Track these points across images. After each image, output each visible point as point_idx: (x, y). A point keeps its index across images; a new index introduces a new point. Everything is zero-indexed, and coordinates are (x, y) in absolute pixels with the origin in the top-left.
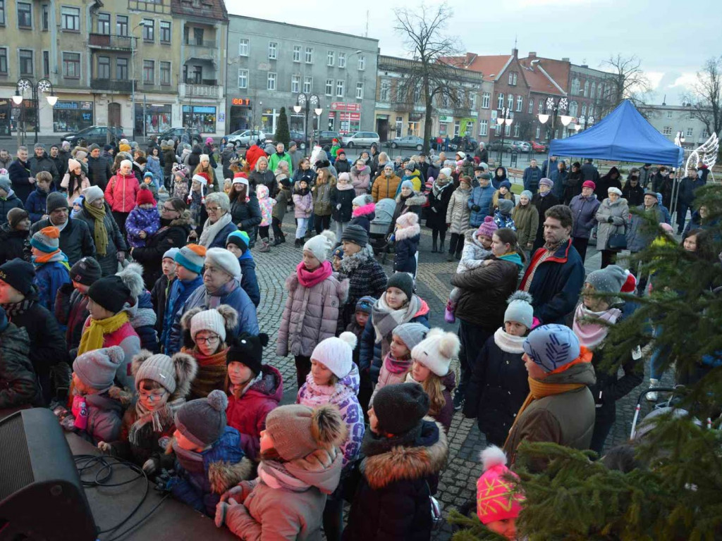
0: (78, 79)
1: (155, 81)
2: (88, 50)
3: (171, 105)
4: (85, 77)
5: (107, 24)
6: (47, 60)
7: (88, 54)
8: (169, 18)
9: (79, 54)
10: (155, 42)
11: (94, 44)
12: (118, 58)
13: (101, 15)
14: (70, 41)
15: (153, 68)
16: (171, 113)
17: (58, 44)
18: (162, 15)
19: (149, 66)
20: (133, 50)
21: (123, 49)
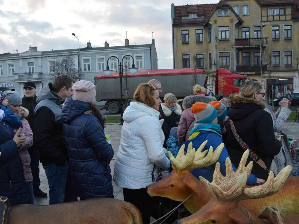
0: (228, 67)
1: (281, 63)
2: (234, 49)
3: (293, 79)
4: (233, 65)
5: (247, 33)
6: (210, 58)
7: (234, 52)
8: (291, 22)
9: (229, 52)
10: (280, 39)
11: (239, 45)
12: (255, 52)
13: (243, 28)
14: (224, 45)
15: (279, 56)
16: (293, 84)
17: (216, 48)
18: (285, 22)
19: (277, 55)
20: (264, 46)
21: (257, 46)
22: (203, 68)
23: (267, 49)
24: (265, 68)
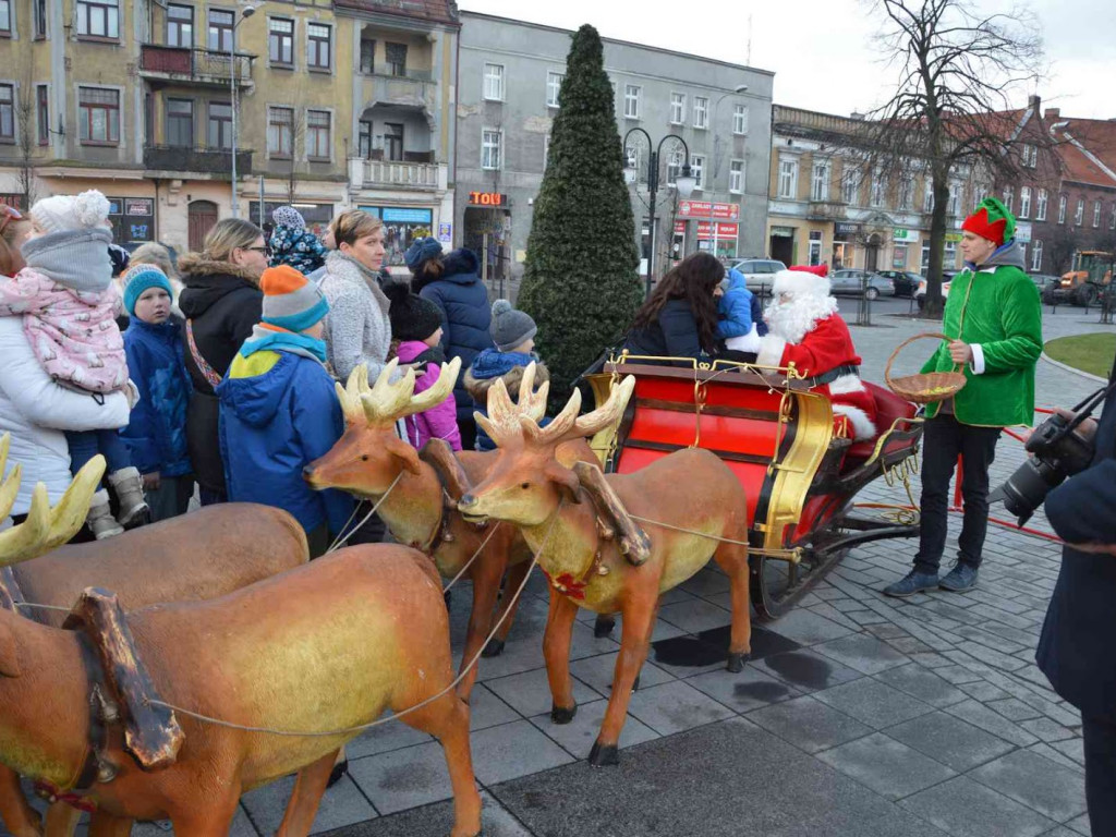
0: (115, 147)
1: (296, 151)
2: (139, 81)
3: (332, 205)
4: (131, 141)
5: (186, 28)
6: (43, 105)
7: (138, 92)
8: (328, 16)
9: (118, 91)
10: (296, 67)
11: (153, 69)
12: (212, 103)
13: (171, 8)
14: (98, 61)
15: (291, 125)
17: (68, 69)
18: (310, 9)
19: (283, 120)
20: (243, 83)
21: (220, 79)
22: (10, 140)
23: (254, 94)
24: (245, 162)
